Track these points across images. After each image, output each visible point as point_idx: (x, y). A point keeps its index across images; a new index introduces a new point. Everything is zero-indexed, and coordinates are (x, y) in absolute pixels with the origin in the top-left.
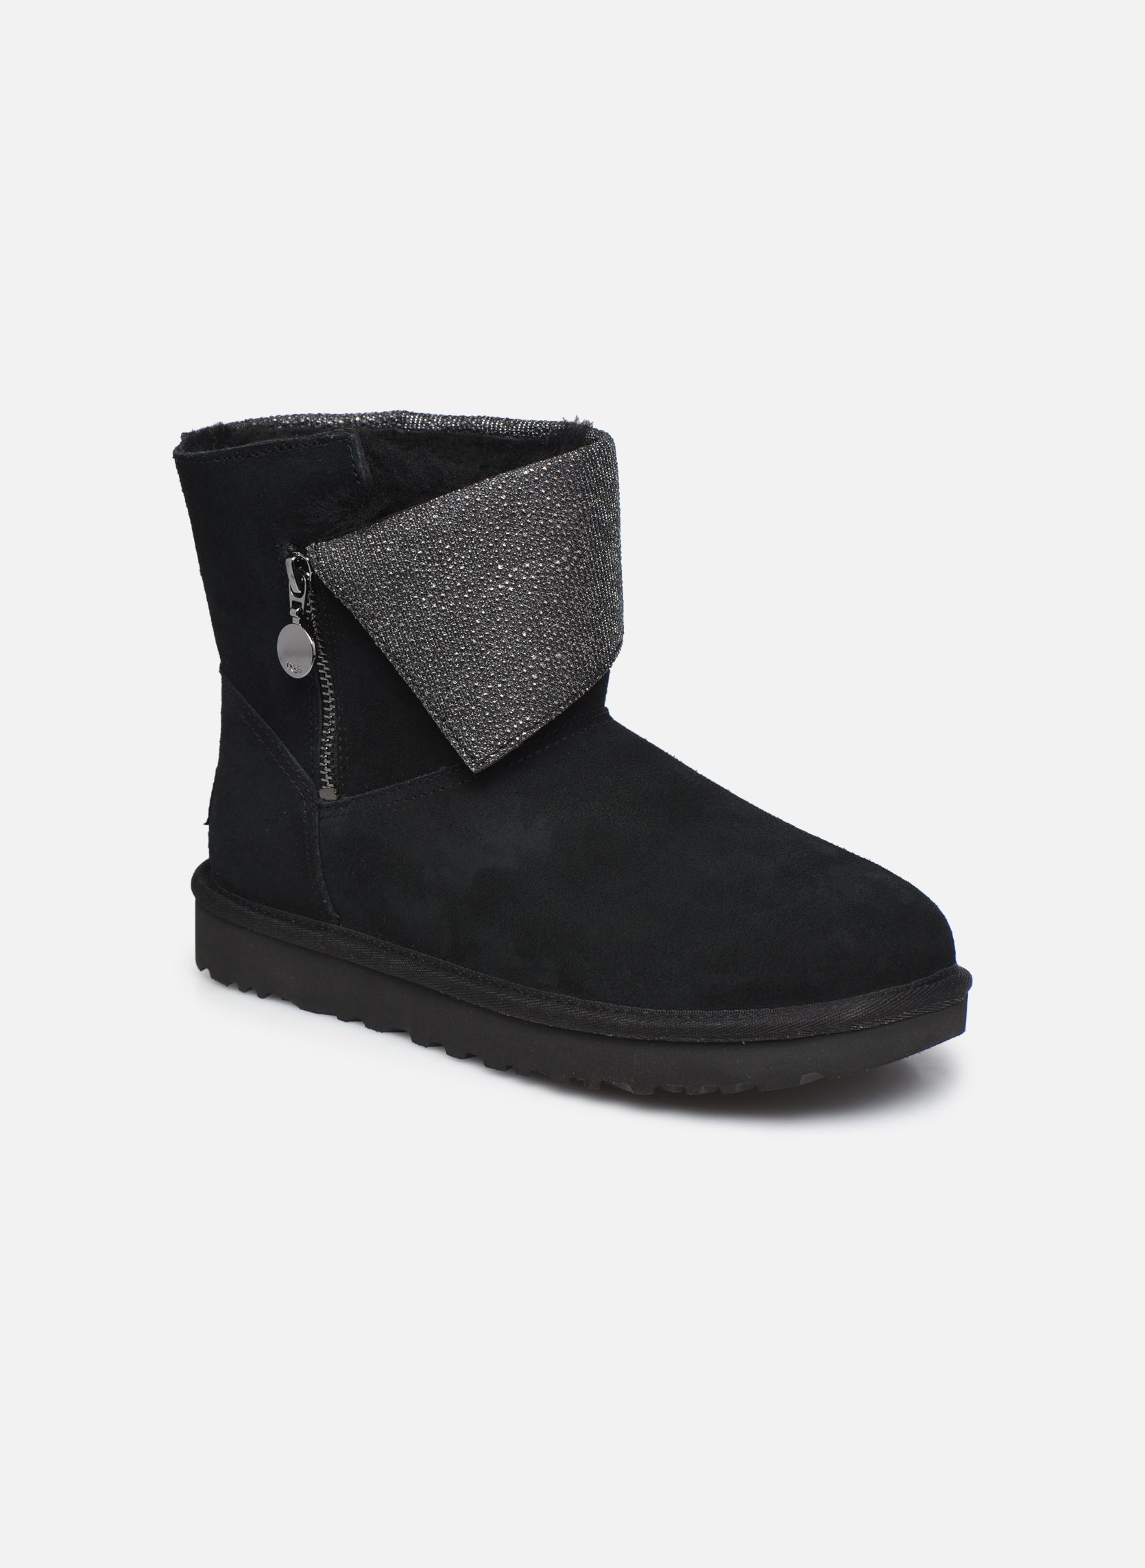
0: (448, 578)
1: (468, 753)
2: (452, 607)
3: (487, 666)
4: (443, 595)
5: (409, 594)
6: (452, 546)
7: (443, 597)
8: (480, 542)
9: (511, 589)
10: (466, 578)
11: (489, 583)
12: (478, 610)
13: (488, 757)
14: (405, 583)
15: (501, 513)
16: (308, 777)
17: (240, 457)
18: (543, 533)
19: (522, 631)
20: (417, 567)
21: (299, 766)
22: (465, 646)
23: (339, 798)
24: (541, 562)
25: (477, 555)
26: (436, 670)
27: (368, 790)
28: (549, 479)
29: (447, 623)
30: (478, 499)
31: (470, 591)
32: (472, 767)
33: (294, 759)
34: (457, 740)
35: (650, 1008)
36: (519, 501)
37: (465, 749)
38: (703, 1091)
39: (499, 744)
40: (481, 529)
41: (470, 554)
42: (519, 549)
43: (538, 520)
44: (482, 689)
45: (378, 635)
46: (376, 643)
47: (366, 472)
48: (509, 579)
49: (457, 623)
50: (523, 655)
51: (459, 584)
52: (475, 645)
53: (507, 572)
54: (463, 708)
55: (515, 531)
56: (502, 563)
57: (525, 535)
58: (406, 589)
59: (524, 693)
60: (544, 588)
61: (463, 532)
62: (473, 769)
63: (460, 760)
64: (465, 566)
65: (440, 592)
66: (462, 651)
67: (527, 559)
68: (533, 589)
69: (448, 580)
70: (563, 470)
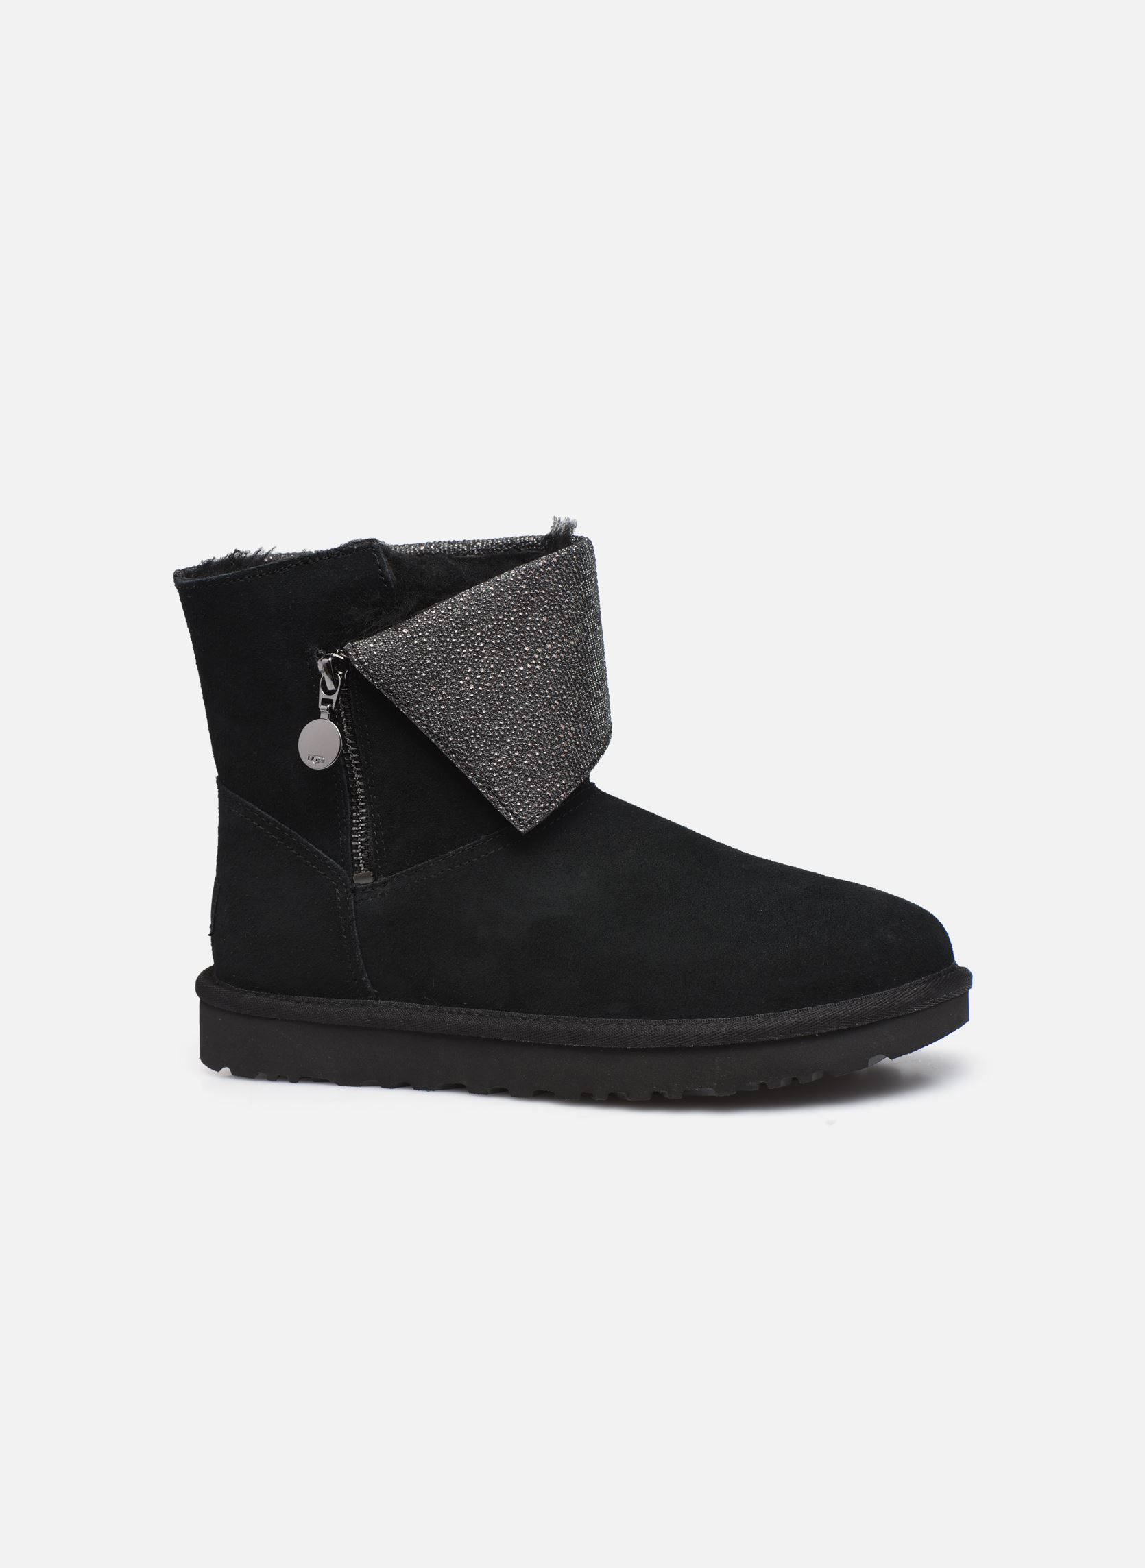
0: (482, 661)
1: (515, 816)
2: (488, 688)
3: (524, 737)
4: (478, 677)
5: (448, 679)
6: (483, 632)
7: (479, 679)
8: (507, 628)
9: (538, 667)
10: (498, 660)
11: (519, 663)
12: (512, 688)
13: (534, 818)
14: (443, 669)
15: (523, 600)
16: (339, 866)
17: (264, 574)
18: (559, 617)
19: (551, 704)
20: (453, 654)
21: (328, 858)
22: (504, 720)
23: (375, 880)
24: (559, 642)
25: (506, 640)
26: (479, 744)
27: (410, 867)
28: (559, 569)
29: (485, 702)
30: (502, 590)
31: (503, 671)
32: (521, 828)
33: (321, 852)
34: (504, 806)
35: (724, 1017)
36: (537, 589)
37: (512, 813)
38: (782, 1084)
39: (542, 806)
40: (507, 616)
41: (500, 639)
42: (541, 631)
43: (554, 605)
44: (522, 758)
45: (420, 719)
46: (419, 727)
47: (392, 576)
48: (535, 659)
49: (494, 701)
50: (553, 726)
51: (492, 666)
52: (512, 719)
53: (533, 652)
54: (507, 776)
55: (536, 616)
56: (528, 645)
57: (545, 619)
58: (444, 674)
59: (558, 759)
60: (564, 666)
61: (491, 619)
62: (522, 830)
63: (508, 824)
64: (496, 650)
65: (476, 674)
66: (501, 725)
67: (548, 640)
68: (557, 667)
69: (482, 663)
70: (569, 561)
